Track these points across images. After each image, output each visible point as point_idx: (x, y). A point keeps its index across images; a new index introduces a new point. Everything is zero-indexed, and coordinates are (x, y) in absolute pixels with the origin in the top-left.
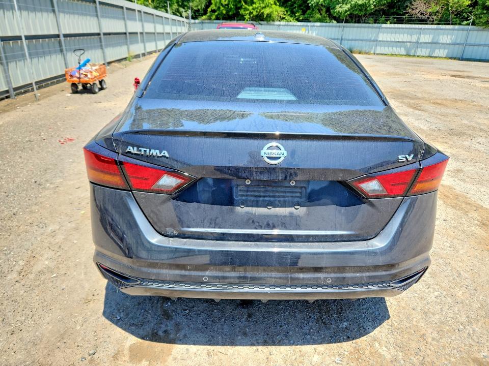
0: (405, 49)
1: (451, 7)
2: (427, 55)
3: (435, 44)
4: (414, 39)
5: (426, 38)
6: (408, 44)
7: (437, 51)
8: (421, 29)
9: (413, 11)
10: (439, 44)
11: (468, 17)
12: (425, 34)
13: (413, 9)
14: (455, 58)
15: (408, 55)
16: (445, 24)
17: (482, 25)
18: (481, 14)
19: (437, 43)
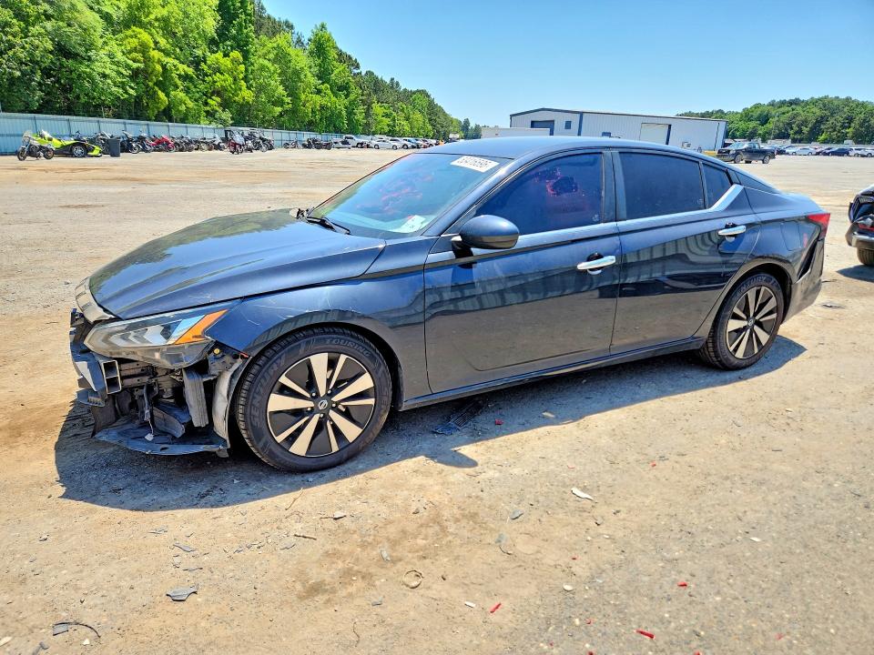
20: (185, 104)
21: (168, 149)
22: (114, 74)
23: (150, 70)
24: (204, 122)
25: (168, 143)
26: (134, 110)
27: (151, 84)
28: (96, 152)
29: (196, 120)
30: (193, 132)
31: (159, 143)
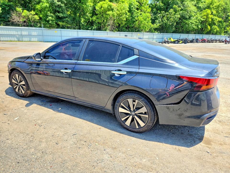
0: (16, 38)
1: (31, 19)
2: (28, 40)
3: (30, 35)
4: (19, 33)
5: (24, 33)
6: (17, 36)
7: (32, 38)
8: (21, 29)
9: (14, 20)
10: (32, 35)
11: (37, 24)
12: (24, 31)
13: (13, 19)
14: (41, 41)
15: (19, 41)
16: (30, 27)
17: (48, 28)
18: (45, 23)
19: (31, 35)
20: (216, 29)
21: (205, 42)
22: (195, 22)
23: (207, 21)
24: (223, 35)
25: (205, 40)
26: (200, 31)
27: (207, 24)
28: (181, 43)
29: (220, 34)
30: (217, 37)
31: (203, 40)
